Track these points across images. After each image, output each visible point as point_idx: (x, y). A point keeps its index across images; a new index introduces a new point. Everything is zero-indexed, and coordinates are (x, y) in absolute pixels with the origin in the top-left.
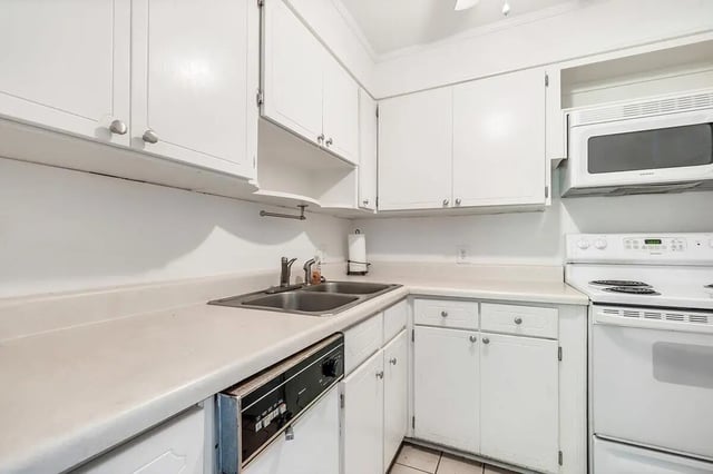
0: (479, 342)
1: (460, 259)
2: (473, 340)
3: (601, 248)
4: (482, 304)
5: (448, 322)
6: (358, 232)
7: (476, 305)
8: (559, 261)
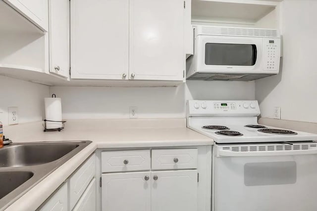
0: (151, 180)
1: (131, 116)
2: (146, 178)
3: (205, 108)
4: (153, 151)
5: (129, 167)
6: (54, 96)
7: (149, 151)
8: (183, 115)
